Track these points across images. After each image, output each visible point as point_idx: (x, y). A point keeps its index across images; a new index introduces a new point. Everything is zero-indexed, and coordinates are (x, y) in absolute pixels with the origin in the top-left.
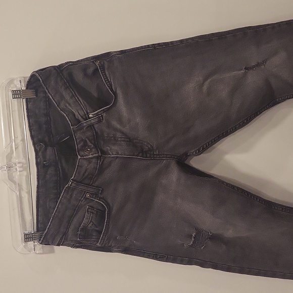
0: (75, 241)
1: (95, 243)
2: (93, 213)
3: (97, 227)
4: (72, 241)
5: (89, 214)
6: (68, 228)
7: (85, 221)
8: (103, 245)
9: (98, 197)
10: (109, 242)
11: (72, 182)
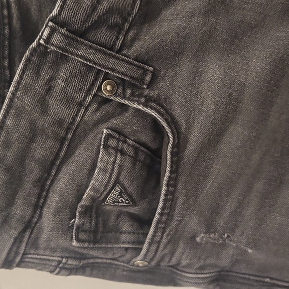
0: (65, 250)
1: (128, 256)
2: (123, 153)
3: (135, 204)
4: (53, 250)
5: (109, 154)
6: (38, 207)
7: (98, 179)
8: (153, 263)
9: (141, 95)
10: (172, 253)
11: (53, 31)
